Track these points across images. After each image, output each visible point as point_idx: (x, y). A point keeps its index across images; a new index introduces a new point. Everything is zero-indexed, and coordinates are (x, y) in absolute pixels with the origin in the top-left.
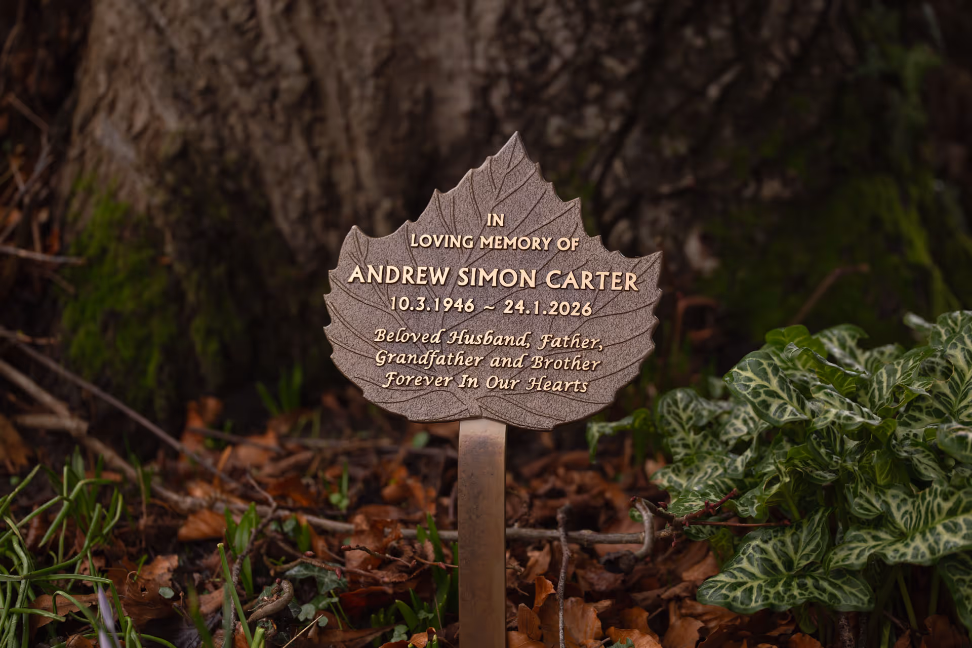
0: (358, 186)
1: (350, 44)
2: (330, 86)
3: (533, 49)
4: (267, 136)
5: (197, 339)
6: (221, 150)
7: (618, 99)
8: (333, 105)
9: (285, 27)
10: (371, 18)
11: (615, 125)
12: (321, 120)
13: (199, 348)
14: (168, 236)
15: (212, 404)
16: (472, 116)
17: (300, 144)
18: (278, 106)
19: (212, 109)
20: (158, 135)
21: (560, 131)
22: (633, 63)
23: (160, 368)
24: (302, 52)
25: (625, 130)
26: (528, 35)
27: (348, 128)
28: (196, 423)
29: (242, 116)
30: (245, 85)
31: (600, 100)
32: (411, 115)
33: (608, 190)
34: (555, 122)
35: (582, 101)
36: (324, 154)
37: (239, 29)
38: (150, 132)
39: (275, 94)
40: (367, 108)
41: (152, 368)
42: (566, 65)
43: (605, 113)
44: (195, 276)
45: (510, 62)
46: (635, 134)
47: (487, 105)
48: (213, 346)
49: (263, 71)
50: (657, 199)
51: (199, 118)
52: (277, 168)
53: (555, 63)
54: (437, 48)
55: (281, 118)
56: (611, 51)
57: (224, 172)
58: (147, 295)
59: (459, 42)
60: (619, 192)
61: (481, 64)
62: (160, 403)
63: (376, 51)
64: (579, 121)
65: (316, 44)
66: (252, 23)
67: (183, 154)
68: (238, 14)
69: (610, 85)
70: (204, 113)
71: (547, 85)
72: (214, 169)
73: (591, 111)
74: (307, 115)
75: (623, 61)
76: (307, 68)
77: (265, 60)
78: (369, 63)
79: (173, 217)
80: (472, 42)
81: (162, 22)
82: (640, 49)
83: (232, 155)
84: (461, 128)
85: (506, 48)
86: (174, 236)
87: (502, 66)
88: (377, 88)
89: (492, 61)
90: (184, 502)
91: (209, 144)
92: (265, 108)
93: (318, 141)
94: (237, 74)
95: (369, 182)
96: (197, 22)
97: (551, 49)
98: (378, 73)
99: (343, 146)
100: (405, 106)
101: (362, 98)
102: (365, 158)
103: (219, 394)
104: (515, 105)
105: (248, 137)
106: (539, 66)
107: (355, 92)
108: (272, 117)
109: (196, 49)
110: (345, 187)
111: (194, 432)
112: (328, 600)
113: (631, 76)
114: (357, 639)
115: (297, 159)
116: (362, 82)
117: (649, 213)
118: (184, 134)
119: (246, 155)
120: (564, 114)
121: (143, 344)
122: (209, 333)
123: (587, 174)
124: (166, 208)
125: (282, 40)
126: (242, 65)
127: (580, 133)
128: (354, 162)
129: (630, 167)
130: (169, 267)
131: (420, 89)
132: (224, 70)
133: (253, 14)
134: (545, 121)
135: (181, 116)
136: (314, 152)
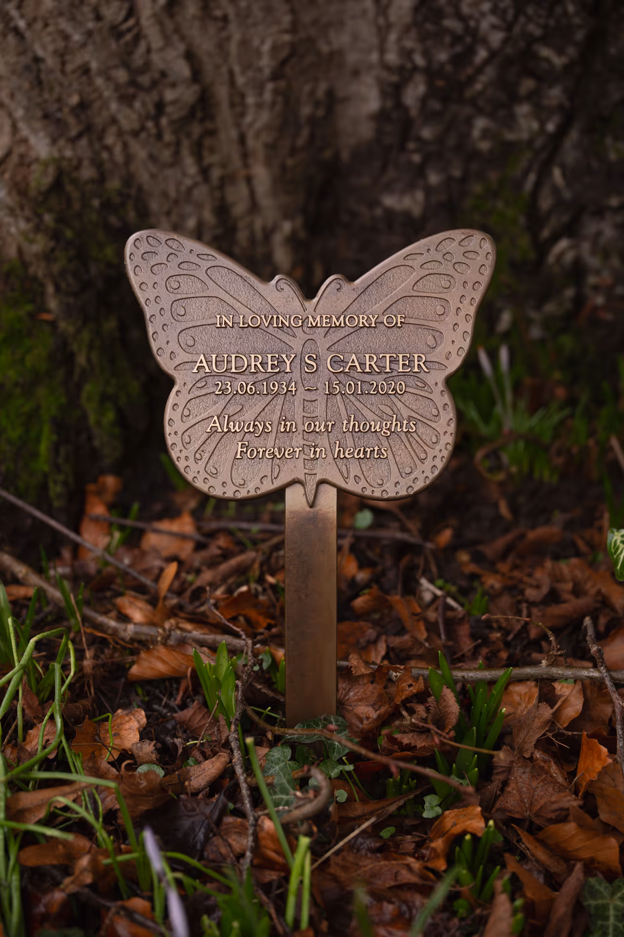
0: (254, 207)
1: (244, 43)
2: (222, 92)
3: (457, 39)
4: (152, 158)
5: (91, 409)
6: (102, 179)
7: (555, 94)
8: (225, 114)
9: (169, 26)
10: (268, 10)
11: (551, 127)
12: (212, 133)
13: (92, 419)
14: (50, 289)
15: (110, 481)
16: (381, 117)
17: (190, 165)
18: (164, 121)
19: (88, 129)
20: (24, 162)
21: (486, 134)
22: (572, 51)
23: (55, 449)
24: (190, 56)
25: (562, 132)
26: (451, 23)
27: (242, 140)
28: (98, 509)
29: (120, 134)
30: (126, 99)
31: (534, 97)
32: (312, 121)
33: (545, 203)
34: (481, 123)
35: (514, 98)
36: (216, 173)
37: (116, 32)
38: (14, 159)
39: (160, 106)
40: (265, 117)
41: (44, 448)
42: (493, 54)
43: (540, 112)
44: (86, 335)
45: (426, 54)
46: (574, 135)
47: (399, 105)
48: (110, 416)
49: (145, 80)
50: (600, 213)
51: (73, 141)
52: (165, 195)
53: (482, 54)
54: (341, 39)
55: (168, 137)
56: (545, 40)
57: (107, 206)
58: (29, 361)
59: (367, 32)
60: (559, 204)
61: (392, 57)
62: (55, 489)
63: (275, 48)
64: (510, 121)
65: (205, 45)
66: (131, 22)
67: (57, 186)
68: (112, 12)
69: (545, 78)
70: (80, 136)
71: (471, 80)
72: (96, 203)
73: (523, 110)
74: (196, 130)
75: (560, 52)
76: (197, 75)
77: (147, 66)
78: (266, 63)
79: (56, 268)
80: (382, 32)
81: (22, 24)
82: (580, 35)
83: (114, 184)
84: (367, 131)
85: (423, 38)
86: (58, 289)
87: (419, 60)
88: (276, 92)
89: (407, 54)
90: (125, 630)
91: (87, 173)
92: (150, 124)
93: (209, 159)
94: (117, 87)
95: (266, 202)
96: (64, 24)
97: (476, 37)
98: (276, 76)
99: (236, 162)
100: (306, 110)
101: (259, 106)
102: (262, 174)
103: (117, 470)
104: (435, 105)
105: (129, 158)
106: (461, 59)
107: (250, 100)
108: (159, 136)
109: (62, 55)
110: (239, 209)
111: (96, 520)
112: (341, 767)
113: (567, 68)
114: (378, 810)
115: (188, 182)
116: (260, 88)
117: (591, 227)
118: (58, 162)
119: (129, 180)
120: (491, 115)
121: (31, 418)
122: (104, 398)
123: (518, 185)
124: (48, 257)
125: (167, 42)
126: (121, 75)
127: (510, 136)
128: (249, 180)
129: (570, 176)
130: (53, 324)
131: (322, 88)
132: (99, 81)
133: (131, 12)
134: (469, 122)
135: (54, 141)
136: (205, 172)
